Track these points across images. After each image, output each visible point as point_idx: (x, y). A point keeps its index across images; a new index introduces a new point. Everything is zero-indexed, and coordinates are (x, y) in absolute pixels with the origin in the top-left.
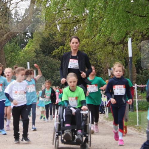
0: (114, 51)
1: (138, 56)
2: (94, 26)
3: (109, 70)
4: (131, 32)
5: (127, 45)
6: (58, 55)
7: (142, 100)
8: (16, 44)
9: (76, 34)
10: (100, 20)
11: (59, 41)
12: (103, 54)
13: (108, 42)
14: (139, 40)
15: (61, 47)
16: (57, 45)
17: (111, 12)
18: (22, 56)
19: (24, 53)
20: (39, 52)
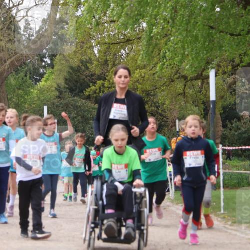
0: (187, 92)
1: (226, 100)
2: (154, 49)
3: (177, 121)
4: (215, 60)
5: (207, 81)
6: (95, 96)
7: (230, 171)
8: (26, 76)
9: (124, 61)
10: (165, 40)
11: (97, 72)
12: (168, 95)
13: (176, 77)
14: (227, 74)
15: (99, 83)
16: (93, 79)
17: (183, 27)
18: (35, 96)
19: (39, 91)
20: (64, 91)
